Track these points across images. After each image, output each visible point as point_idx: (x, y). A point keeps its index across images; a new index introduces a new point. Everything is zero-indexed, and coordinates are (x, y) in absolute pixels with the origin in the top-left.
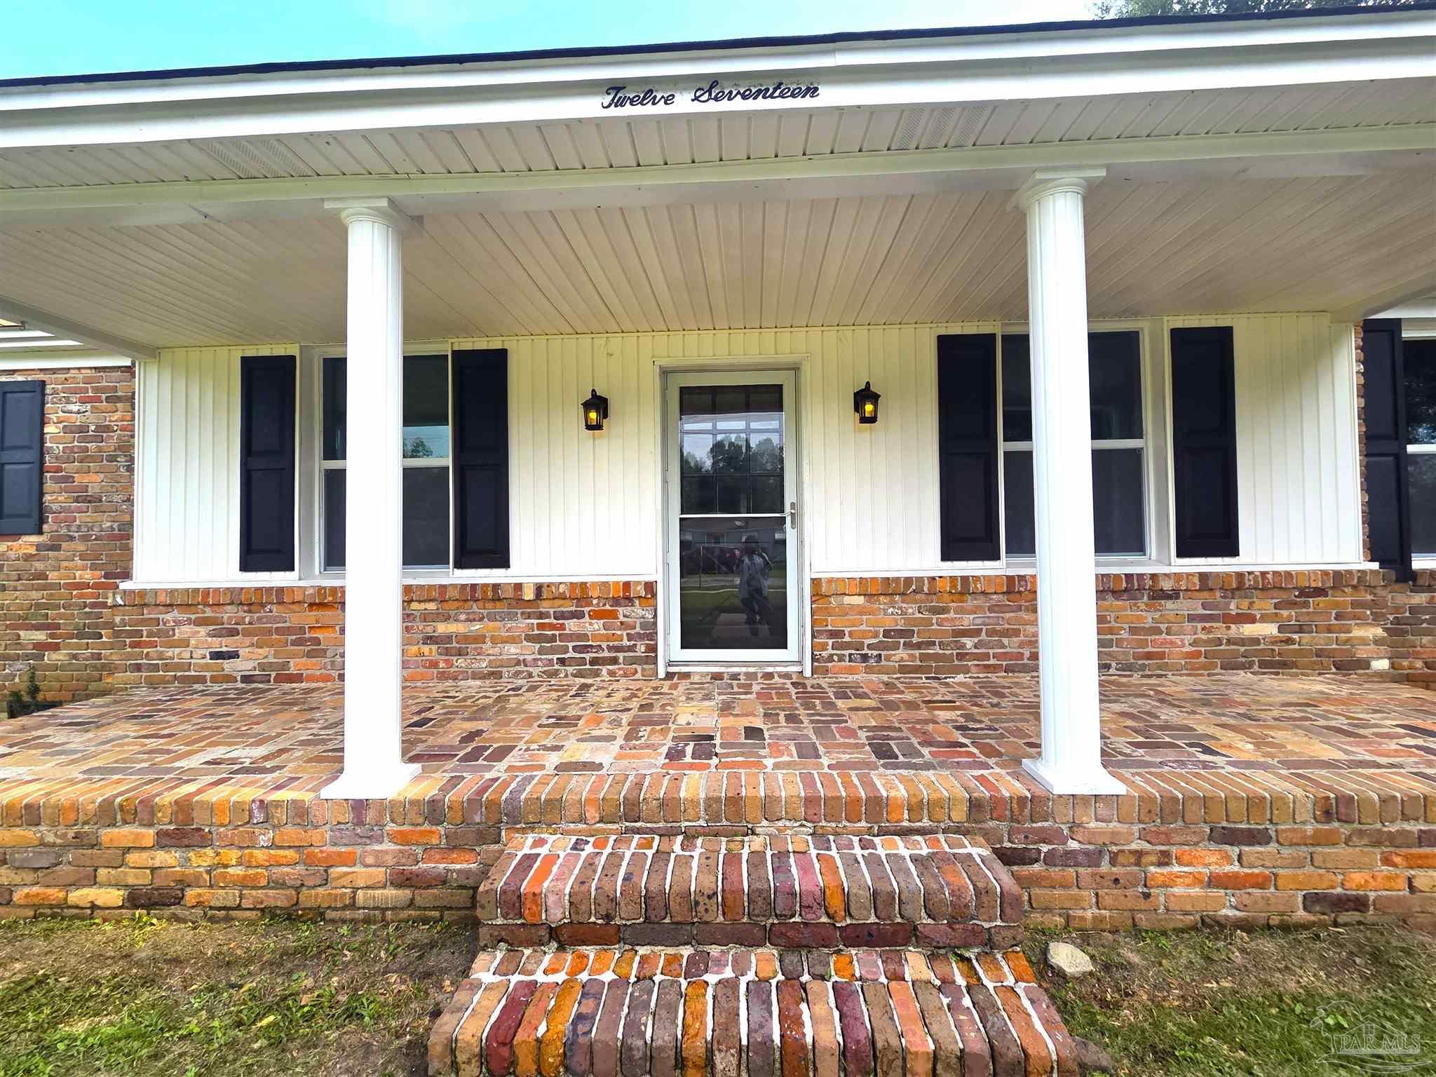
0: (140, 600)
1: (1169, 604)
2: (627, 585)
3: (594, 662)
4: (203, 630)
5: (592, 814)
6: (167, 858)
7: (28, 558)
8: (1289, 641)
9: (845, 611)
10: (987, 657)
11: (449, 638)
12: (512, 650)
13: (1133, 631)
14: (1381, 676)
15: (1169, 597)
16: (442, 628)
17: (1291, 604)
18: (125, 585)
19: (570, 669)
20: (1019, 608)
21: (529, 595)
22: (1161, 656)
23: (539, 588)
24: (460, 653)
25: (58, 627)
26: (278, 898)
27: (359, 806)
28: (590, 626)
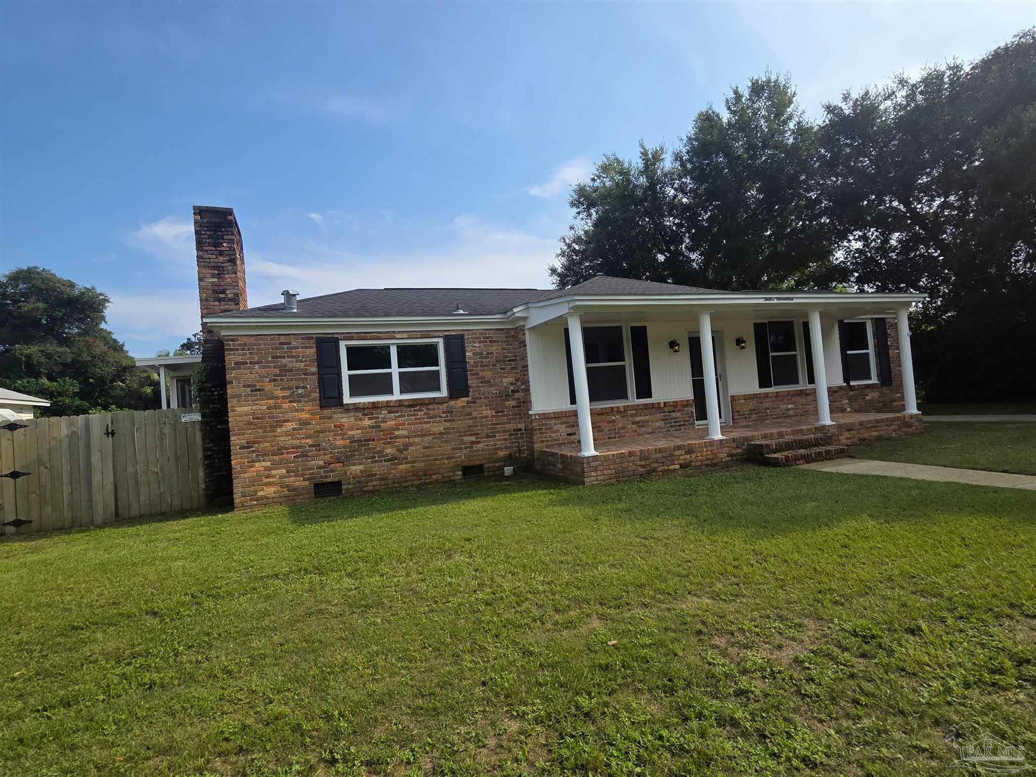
2: (688, 401)
3: (680, 426)
4: (564, 426)
6: (688, 456)
7: (463, 407)
9: (739, 405)
10: (772, 415)
12: (658, 424)
13: (802, 405)
14: (849, 412)
16: (638, 419)
18: (534, 412)
20: (778, 401)
21: (657, 406)
23: (660, 404)
24: (643, 426)
28: (679, 414)
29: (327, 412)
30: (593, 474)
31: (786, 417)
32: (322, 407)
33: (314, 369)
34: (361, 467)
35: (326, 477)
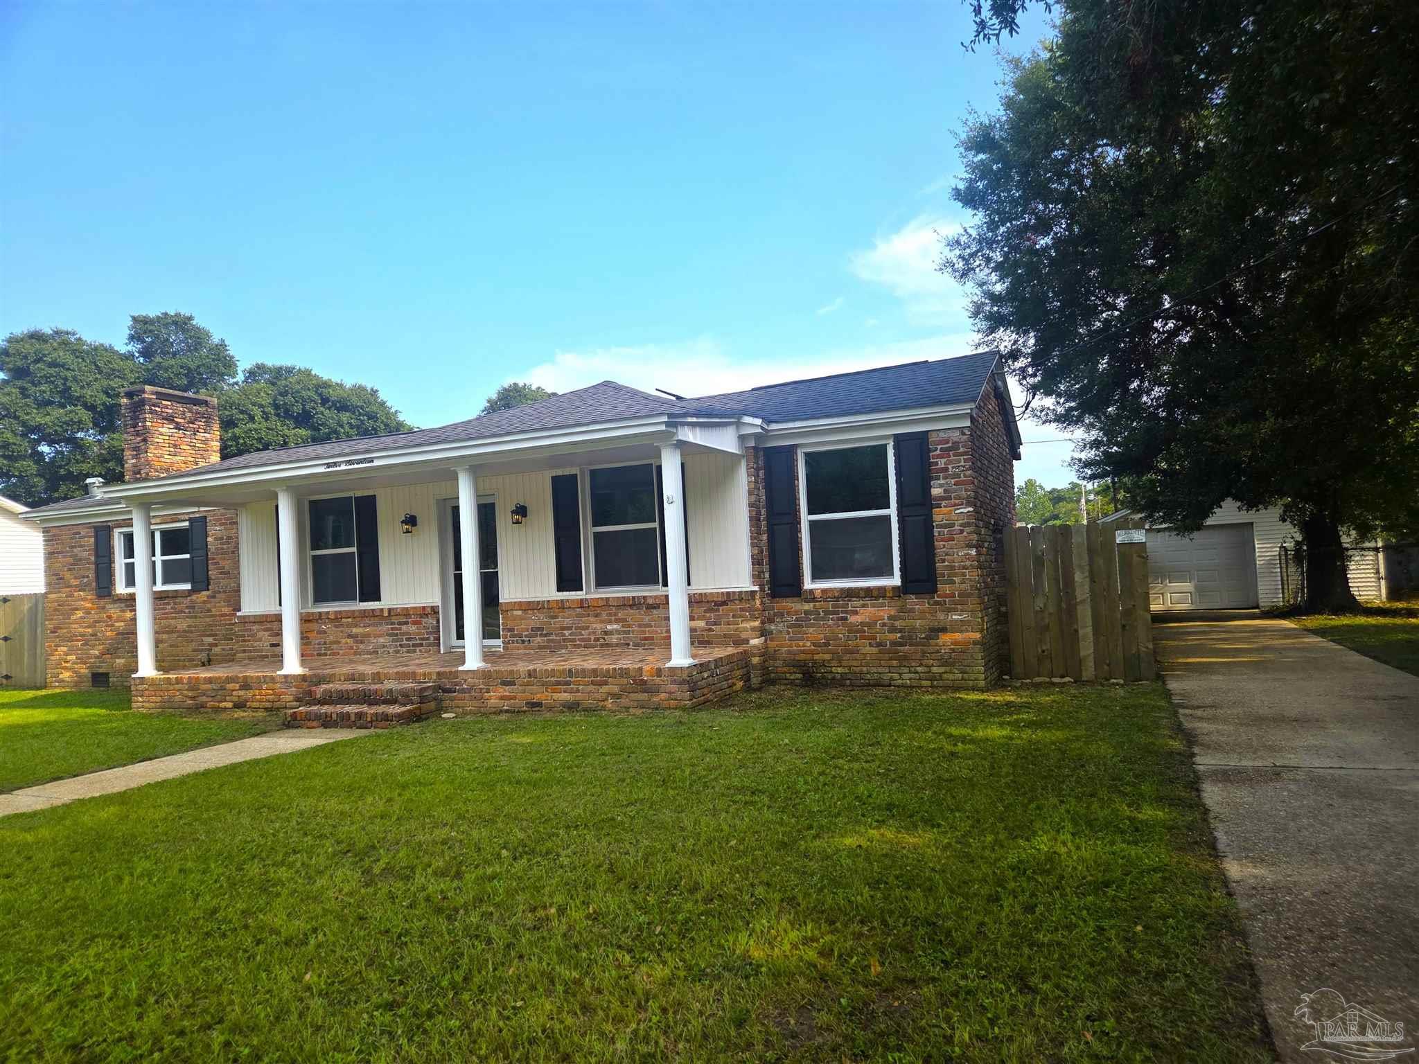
0: (245, 620)
1: (655, 612)
2: (424, 608)
3: (414, 645)
4: (267, 633)
5: (342, 679)
6: (241, 693)
7: (204, 602)
8: (710, 630)
9: (515, 618)
10: (574, 640)
11: (356, 636)
12: (381, 640)
13: (640, 626)
15: (655, 608)
16: (355, 630)
17: (710, 610)
18: (239, 614)
19: (405, 649)
20: (589, 615)
21: (386, 614)
22: (652, 639)
23: (390, 610)
24: (362, 642)
25: (216, 635)
26: (268, 705)
27: (286, 676)
28: (412, 628)
29: (102, 602)
30: (140, 699)
31: (602, 646)
32: (100, 597)
33: (93, 558)
34: (122, 661)
35: (98, 667)
